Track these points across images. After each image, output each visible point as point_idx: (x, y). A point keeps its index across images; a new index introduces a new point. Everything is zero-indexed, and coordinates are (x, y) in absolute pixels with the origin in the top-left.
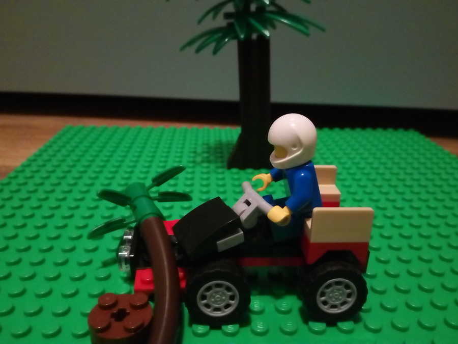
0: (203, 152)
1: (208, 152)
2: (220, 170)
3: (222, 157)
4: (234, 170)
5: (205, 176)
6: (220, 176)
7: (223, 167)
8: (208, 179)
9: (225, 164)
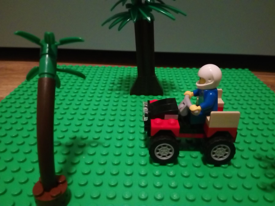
0: (118, 84)
1: (121, 84)
2: (125, 96)
3: (128, 87)
4: (134, 96)
5: (116, 100)
6: (125, 100)
7: (127, 94)
8: (117, 101)
9: (129, 92)
